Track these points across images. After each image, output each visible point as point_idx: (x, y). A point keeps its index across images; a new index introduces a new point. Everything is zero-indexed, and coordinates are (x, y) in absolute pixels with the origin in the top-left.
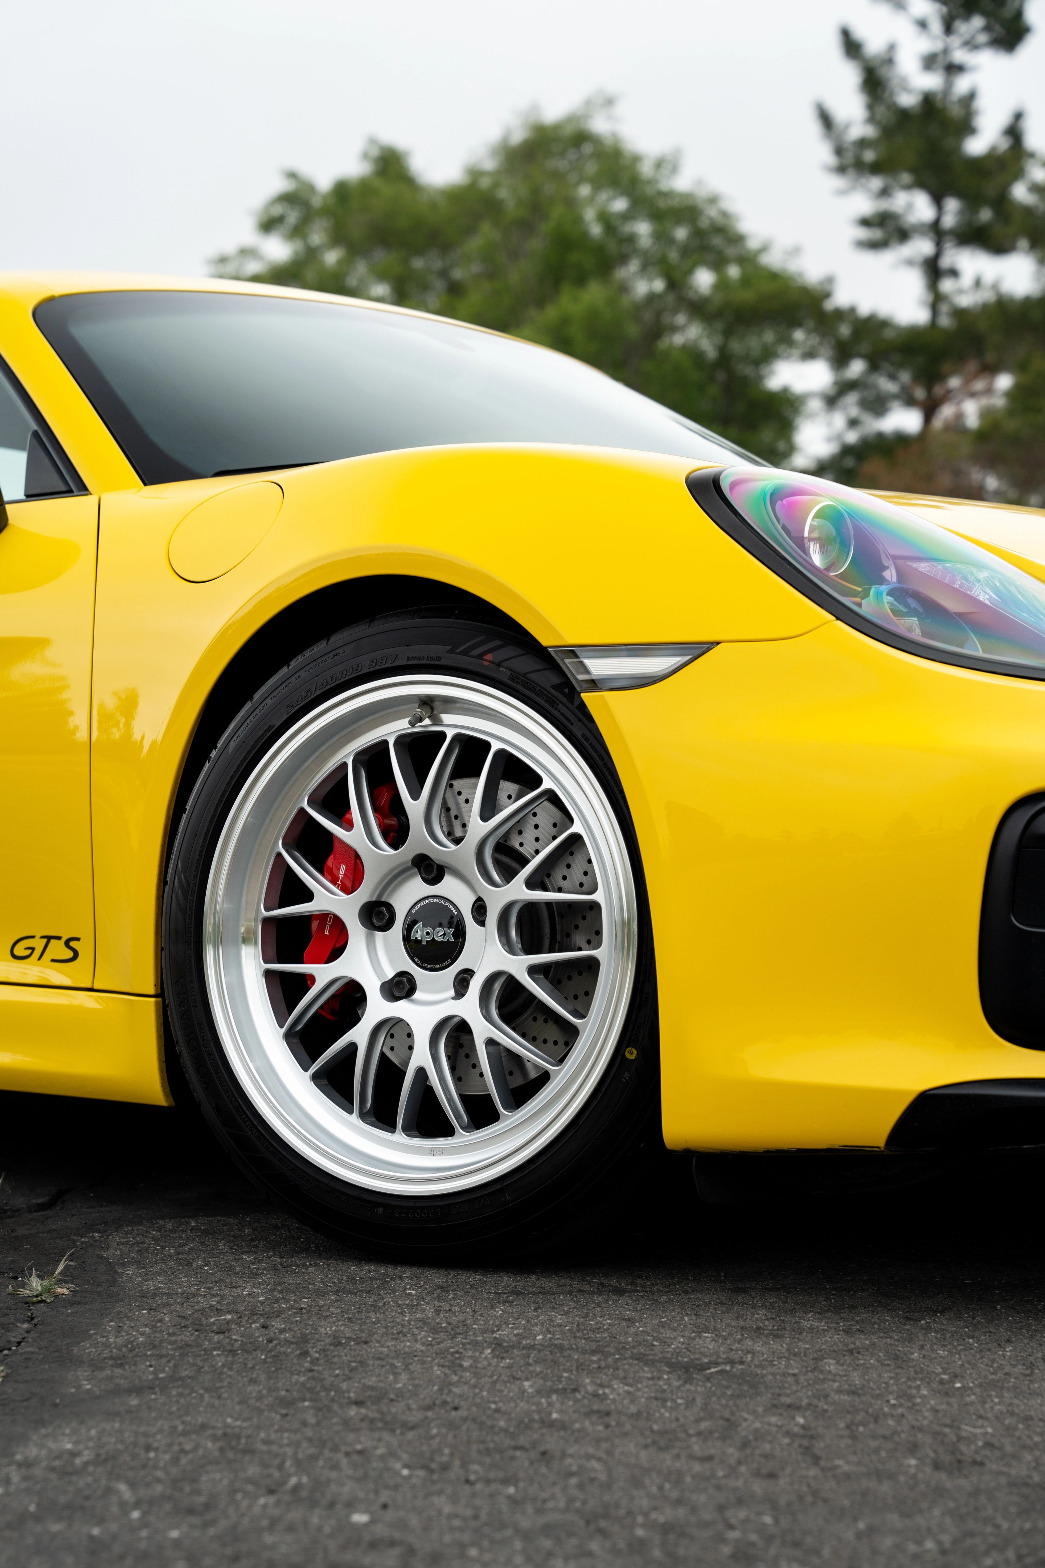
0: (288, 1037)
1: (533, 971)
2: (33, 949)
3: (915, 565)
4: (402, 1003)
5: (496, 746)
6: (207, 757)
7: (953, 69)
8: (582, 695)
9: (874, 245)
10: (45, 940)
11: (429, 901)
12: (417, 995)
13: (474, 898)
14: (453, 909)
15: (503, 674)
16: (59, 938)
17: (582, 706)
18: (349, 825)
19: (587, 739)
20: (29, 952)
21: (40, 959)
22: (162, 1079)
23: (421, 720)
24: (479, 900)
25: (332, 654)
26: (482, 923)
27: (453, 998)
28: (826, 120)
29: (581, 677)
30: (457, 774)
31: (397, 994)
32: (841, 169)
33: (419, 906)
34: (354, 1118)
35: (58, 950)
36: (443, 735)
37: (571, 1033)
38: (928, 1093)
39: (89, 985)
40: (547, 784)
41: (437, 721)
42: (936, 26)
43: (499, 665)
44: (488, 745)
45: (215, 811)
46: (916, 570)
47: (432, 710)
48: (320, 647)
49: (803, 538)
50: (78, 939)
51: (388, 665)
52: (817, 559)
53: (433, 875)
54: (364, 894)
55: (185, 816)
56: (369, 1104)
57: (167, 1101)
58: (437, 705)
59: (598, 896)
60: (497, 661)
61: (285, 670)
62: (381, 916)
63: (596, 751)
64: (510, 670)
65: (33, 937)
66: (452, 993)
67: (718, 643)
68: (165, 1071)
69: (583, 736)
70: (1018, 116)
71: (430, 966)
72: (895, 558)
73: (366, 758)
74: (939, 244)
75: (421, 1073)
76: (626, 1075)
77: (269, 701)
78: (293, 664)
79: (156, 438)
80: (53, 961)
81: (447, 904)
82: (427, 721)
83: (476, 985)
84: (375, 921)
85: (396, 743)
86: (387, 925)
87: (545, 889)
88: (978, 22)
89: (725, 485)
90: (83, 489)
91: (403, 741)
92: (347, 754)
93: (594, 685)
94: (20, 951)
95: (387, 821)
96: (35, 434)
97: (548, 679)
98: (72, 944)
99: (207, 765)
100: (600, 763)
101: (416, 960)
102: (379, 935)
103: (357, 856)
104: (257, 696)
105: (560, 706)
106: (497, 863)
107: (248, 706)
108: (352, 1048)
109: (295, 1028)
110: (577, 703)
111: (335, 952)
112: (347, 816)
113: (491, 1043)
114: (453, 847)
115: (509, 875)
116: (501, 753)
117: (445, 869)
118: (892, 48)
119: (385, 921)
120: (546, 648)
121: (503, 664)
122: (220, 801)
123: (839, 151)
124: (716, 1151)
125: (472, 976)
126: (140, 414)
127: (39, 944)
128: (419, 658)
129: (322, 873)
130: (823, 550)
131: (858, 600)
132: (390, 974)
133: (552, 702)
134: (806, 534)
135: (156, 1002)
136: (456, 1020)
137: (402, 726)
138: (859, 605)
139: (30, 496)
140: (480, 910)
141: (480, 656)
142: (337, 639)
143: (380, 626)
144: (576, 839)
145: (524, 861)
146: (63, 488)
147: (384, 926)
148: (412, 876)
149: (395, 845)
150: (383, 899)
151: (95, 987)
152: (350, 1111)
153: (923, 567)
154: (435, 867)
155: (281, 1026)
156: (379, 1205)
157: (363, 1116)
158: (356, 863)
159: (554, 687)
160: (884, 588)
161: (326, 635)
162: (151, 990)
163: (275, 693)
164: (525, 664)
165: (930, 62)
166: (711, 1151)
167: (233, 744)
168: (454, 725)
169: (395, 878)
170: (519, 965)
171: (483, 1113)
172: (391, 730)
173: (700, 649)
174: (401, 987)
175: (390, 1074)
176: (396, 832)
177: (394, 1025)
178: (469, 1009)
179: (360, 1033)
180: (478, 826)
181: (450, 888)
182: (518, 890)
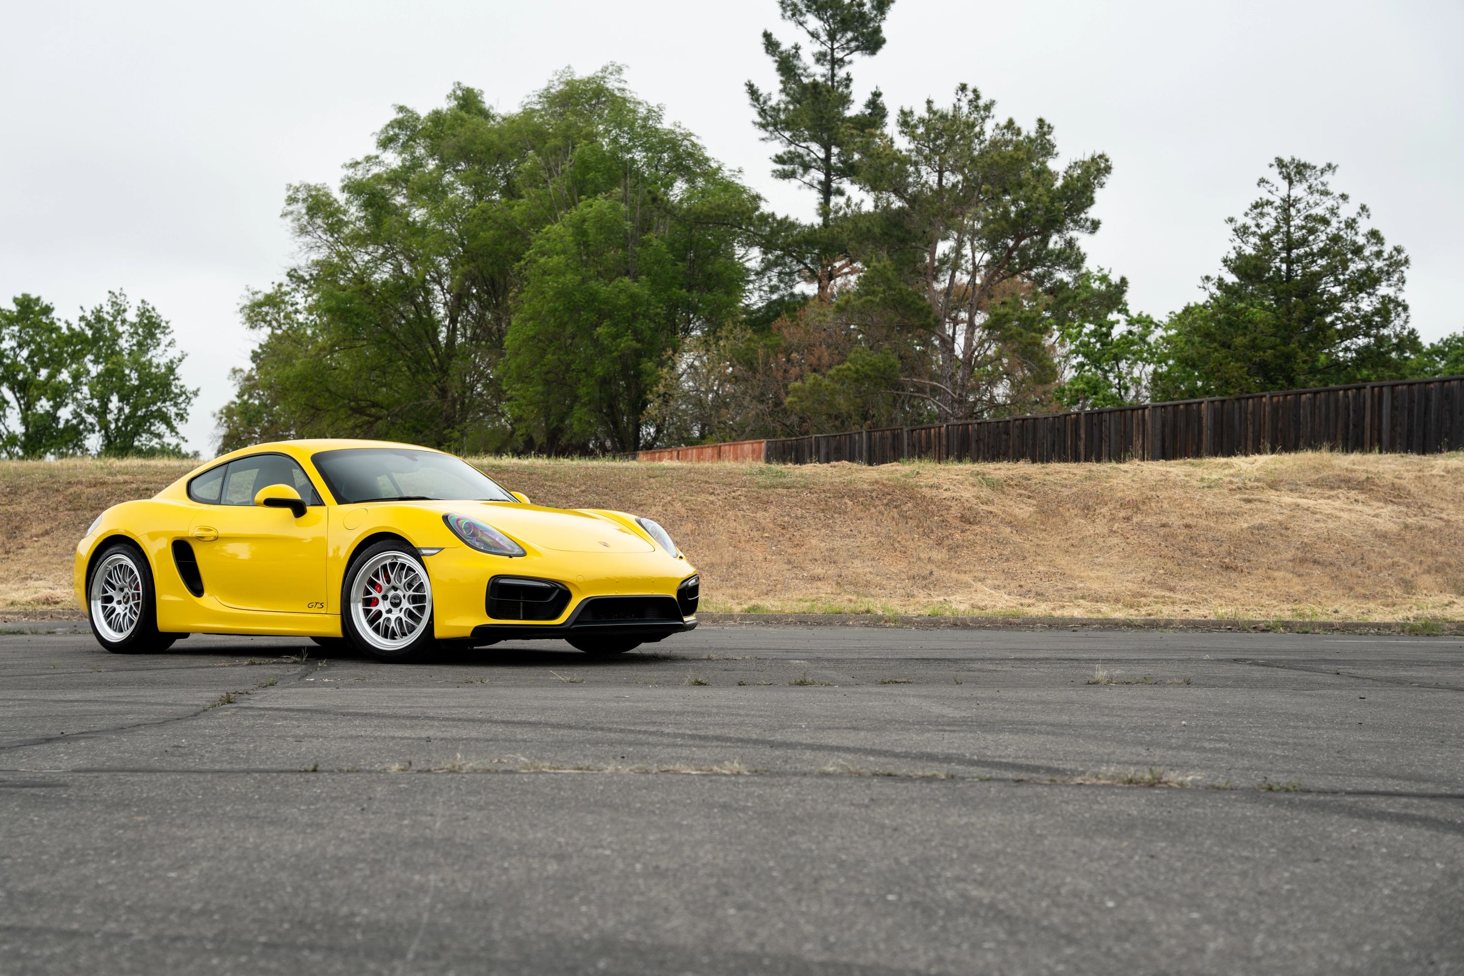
1: (414, 608)
5: (407, 565)
6: (352, 565)
7: (836, 63)
9: (785, 175)
10: (316, 604)
11: (395, 595)
12: (392, 613)
15: (407, 552)
16: (319, 603)
17: (422, 561)
18: (379, 580)
19: (423, 564)
20: (312, 606)
21: (314, 608)
22: (342, 633)
23: (393, 560)
24: (404, 594)
25: (376, 547)
26: (404, 599)
28: (753, 92)
29: (423, 557)
30: (400, 571)
31: (388, 613)
32: (764, 126)
33: (393, 596)
34: (380, 637)
35: (319, 606)
36: (397, 563)
37: (420, 620)
38: (477, 627)
39: (325, 613)
40: (416, 572)
41: (397, 560)
42: (824, 38)
44: (405, 565)
45: (353, 577)
46: (485, 533)
47: (396, 558)
48: (374, 545)
50: (323, 603)
51: (387, 549)
52: (464, 532)
53: (396, 590)
54: (382, 594)
55: (347, 578)
56: (383, 634)
57: (343, 636)
59: (425, 594)
61: (365, 550)
63: (425, 567)
64: (410, 552)
65: (312, 604)
66: (399, 612)
67: (446, 549)
68: (342, 631)
70: (877, 95)
71: (395, 607)
72: (480, 531)
73: (383, 567)
74: (828, 175)
75: (393, 627)
76: (429, 627)
77: (365, 555)
78: (369, 548)
79: (340, 493)
80: (317, 608)
81: (398, 595)
82: (395, 560)
83: (403, 611)
84: (384, 599)
85: (389, 564)
87: (416, 592)
88: (849, 35)
89: (449, 518)
90: (324, 505)
92: (379, 566)
93: (421, 554)
94: (310, 606)
95: (387, 580)
96: (313, 490)
97: (415, 554)
99: (352, 567)
100: (425, 569)
101: (392, 606)
102: (385, 601)
103: (381, 586)
104: (361, 553)
107: (358, 557)
108: (380, 623)
109: (369, 620)
111: (377, 605)
113: (406, 621)
114: (399, 584)
115: (409, 590)
117: (398, 589)
118: (797, 48)
119: (386, 599)
120: (414, 547)
121: (408, 550)
122: (354, 575)
123: (763, 112)
124: (444, 639)
125: (403, 609)
127: (314, 605)
128: (393, 548)
129: (374, 590)
130: (466, 530)
132: (387, 609)
134: (463, 528)
135: (341, 616)
136: (399, 618)
137: (390, 561)
138: (470, 541)
139: (311, 506)
140: (404, 596)
141: (403, 548)
142: (377, 544)
143: (386, 541)
144: (422, 583)
145: (412, 587)
146: (319, 504)
148: (391, 590)
149: (388, 584)
150: (386, 595)
151: (327, 613)
154: (396, 588)
155: (366, 620)
156: (384, 652)
157: (382, 636)
158: (380, 588)
159: (418, 558)
161: (375, 543)
162: (340, 613)
164: (412, 550)
165: (820, 58)
166: (442, 639)
167: (357, 563)
168: (400, 561)
169: (388, 590)
170: (411, 607)
171: (404, 634)
172: (388, 562)
173: (441, 549)
174: (389, 611)
175: (387, 628)
176: (389, 581)
177: (388, 619)
178: (402, 615)
179: (381, 620)
180: (404, 581)
181: (399, 592)
182: (411, 592)
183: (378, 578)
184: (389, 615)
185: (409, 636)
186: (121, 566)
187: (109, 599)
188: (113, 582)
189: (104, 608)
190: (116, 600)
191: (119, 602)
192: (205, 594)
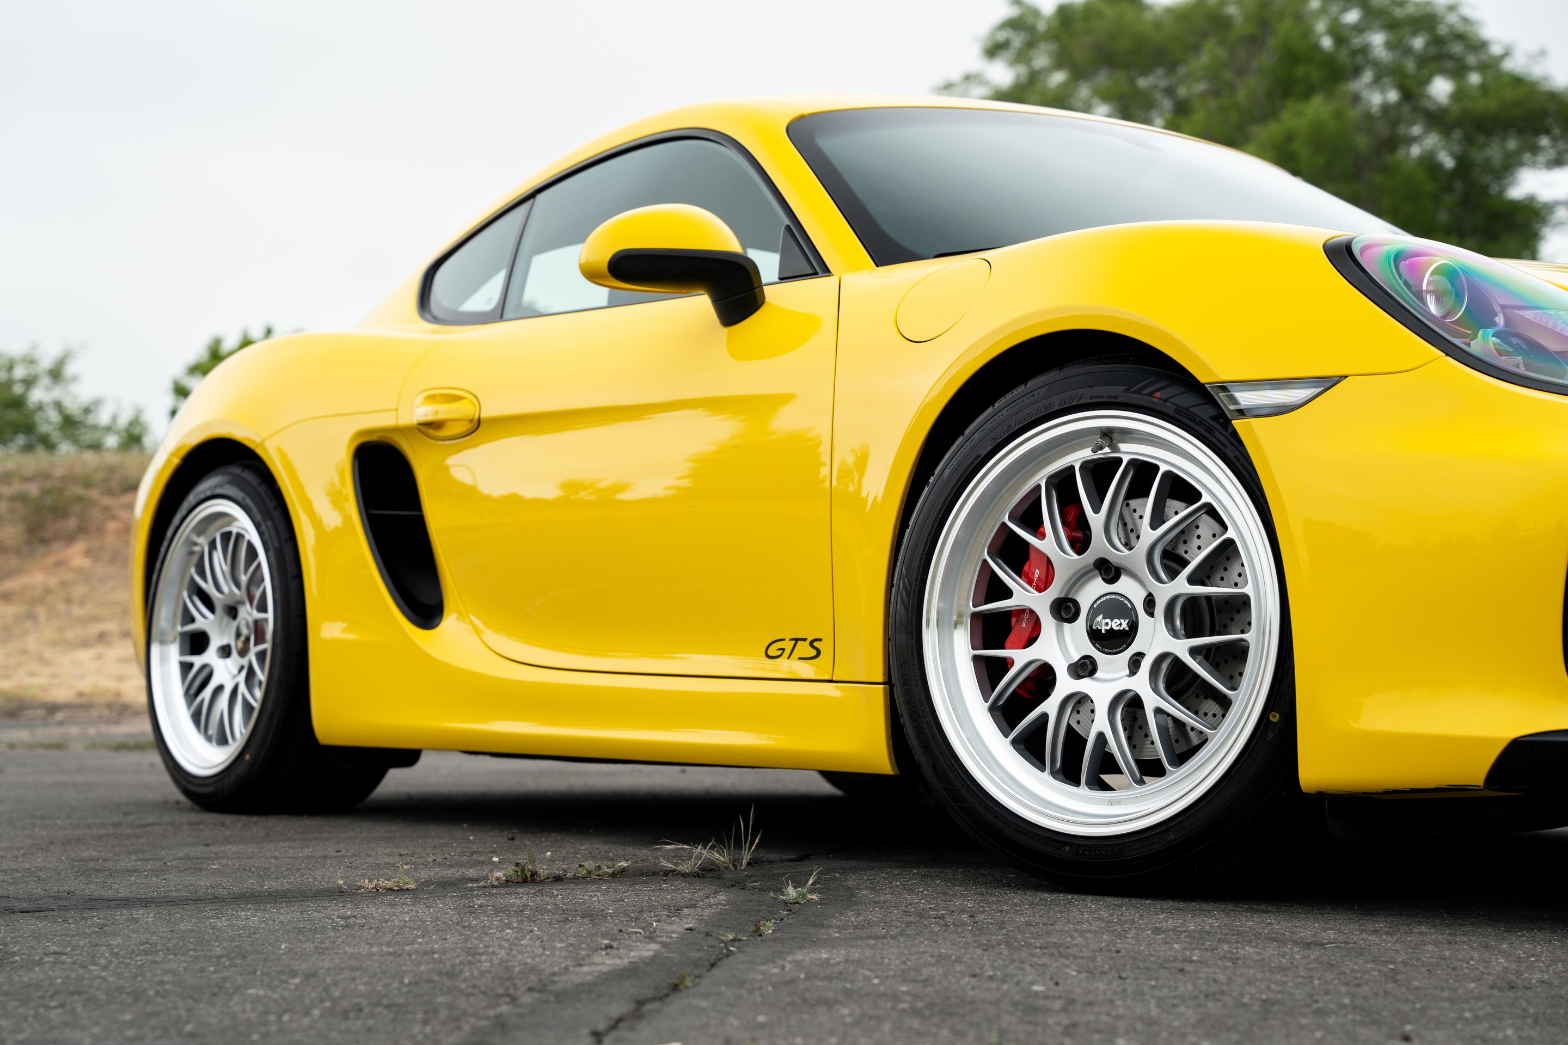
0: (992, 709)
1: (1194, 652)
2: (783, 650)
3: (1521, 313)
4: (1085, 680)
5: (1163, 468)
6: (926, 482)
8: (1233, 422)
10: (794, 642)
11: (1108, 597)
12: (1098, 675)
13: (1145, 594)
14: (1128, 603)
15: (1169, 409)
16: (805, 640)
17: (1235, 434)
18: (1042, 536)
19: (1239, 460)
20: (780, 652)
21: (789, 658)
22: (889, 752)
23: (1101, 448)
24: (1150, 595)
25: (1029, 396)
26: (1151, 614)
27: (1127, 676)
29: (1232, 407)
30: (1131, 495)
31: (1082, 674)
33: (1099, 602)
34: (1046, 776)
35: (804, 649)
36: (1119, 461)
37: (1225, 703)
38: (1521, 739)
39: (827, 677)
40: (1206, 498)
41: (1115, 449)
43: (1166, 401)
44: (1156, 468)
45: (933, 526)
46: (1523, 317)
47: (1111, 440)
48: (1021, 389)
49: (1422, 291)
50: (820, 640)
51: (1075, 403)
52: (1433, 308)
53: (1111, 576)
54: (1053, 592)
55: (908, 531)
56: (1058, 765)
57: (893, 770)
58: (1116, 435)
59: (1248, 590)
60: (1164, 398)
61: (990, 410)
62: (1069, 610)
63: (1246, 469)
64: (1175, 405)
65: (784, 640)
66: (1127, 672)
67: (1346, 377)
68: (891, 745)
69: (1235, 457)
71: (1109, 651)
72: (1503, 307)
73: (1057, 481)
75: (1101, 737)
76: (1271, 735)
77: (977, 436)
78: (997, 405)
79: (887, 228)
80: (800, 659)
81: (1122, 599)
82: (1107, 450)
83: (1146, 665)
84: (1063, 614)
85: (1081, 468)
86: (1073, 618)
87: (1204, 584)
89: (1356, 249)
90: (826, 271)
91: (1085, 466)
92: (1041, 478)
93: (1242, 413)
94: (773, 651)
95: (1074, 534)
96: (788, 228)
97: (1205, 412)
98: (816, 644)
99: (927, 489)
100: (1249, 479)
101: (1097, 645)
102: (1066, 625)
103: (1049, 562)
104: (967, 432)
105: (1217, 434)
106: (1165, 567)
107: (960, 439)
108: (1044, 717)
109: (998, 703)
110: (1230, 430)
111: (1031, 641)
112: (1041, 530)
113: (1158, 711)
114: (1126, 552)
115: (1173, 574)
116: (1168, 474)
117: (1122, 571)
119: (1072, 614)
120: (1204, 384)
121: (1169, 400)
122: (937, 517)
124: (1344, 793)
125: (1143, 658)
126: (874, 209)
127: (788, 645)
128: (1101, 397)
129: (1020, 577)
130: (1439, 300)
131: (1468, 340)
132: (1076, 658)
133: (1210, 431)
134: (1424, 288)
135: (884, 688)
136: (1131, 694)
137: (1086, 454)
138: (1469, 345)
139: (783, 279)
140: (1150, 603)
141: (1151, 394)
142: (1032, 384)
143: (1068, 371)
144: (1230, 543)
145: (1185, 563)
146: (810, 271)
147: (1070, 619)
148: (1093, 577)
149: (1080, 552)
150: (1070, 597)
151: (834, 679)
152: (1043, 770)
153: (1528, 314)
154: (1113, 569)
155: (986, 702)
156: (1066, 844)
157: (1054, 773)
158: (1048, 568)
159: (1212, 418)
160: (1491, 331)
161: (1024, 380)
162: (881, 679)
163: (982, 429)
164: (1187, 400)
166: (1340, 793)
167: (947, 471)
168: (1128, 451)
169: (1080, 579)
170: (1181, 648)
171: (1151, 769)
172: (1078, 457)
173: (1329, 383)
174: (1084, 668)
175: (1074, 741)
176: (1081, 541)
177: (1080, 701)
178: (1141, 684)
179: (1050, 706)
180: (1148, 535)
181: (1125, 586)
182: (1181, 586)
183: (1035, 526)
184: (1084, 685)
185: (1175, 774)
186: (226, 536)
187: (197, 643)
188: (209, 587)
189: (186, 668)
190: (216, 642)
191: (225, 652)
192: (449, 622)
